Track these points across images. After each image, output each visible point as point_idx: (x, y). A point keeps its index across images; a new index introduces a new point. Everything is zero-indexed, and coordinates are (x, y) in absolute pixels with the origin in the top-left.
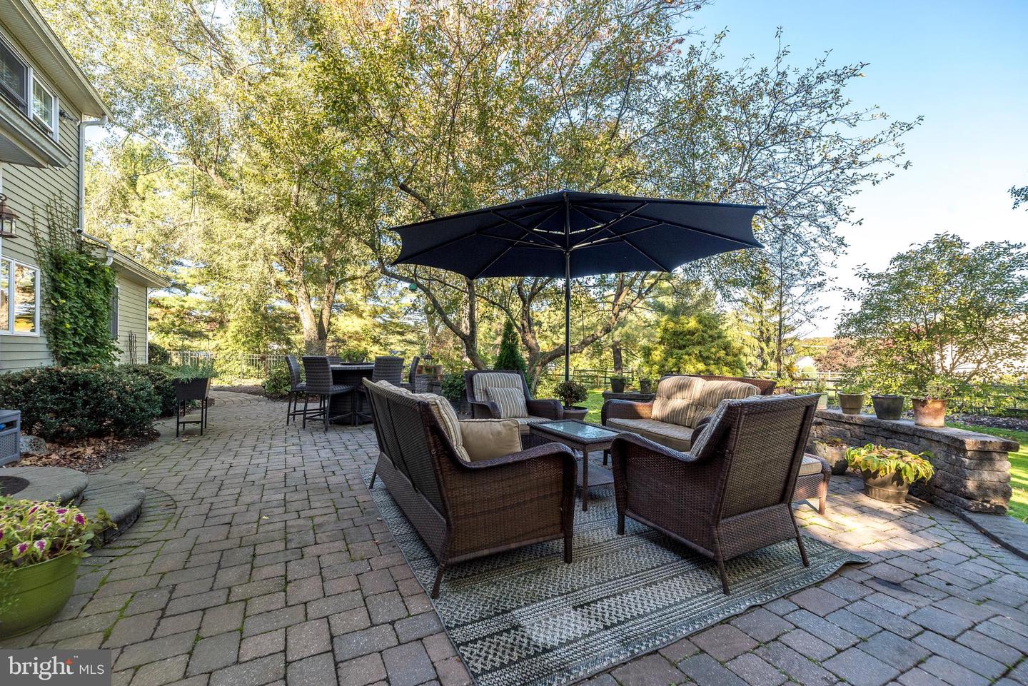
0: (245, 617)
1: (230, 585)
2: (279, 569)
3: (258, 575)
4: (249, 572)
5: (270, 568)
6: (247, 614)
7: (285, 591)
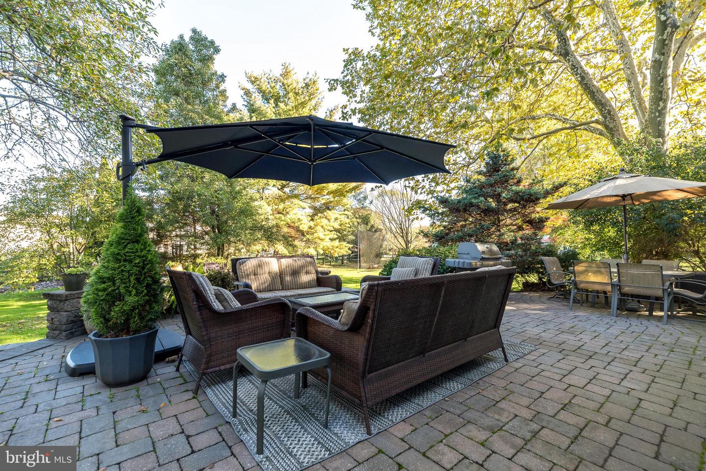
0: (603, 404)
1: (606, 428)
2: (562, 415)
3: (581, 422)
4: (587, 428)
5: (569, 421)
6: (600, 405)
7: (570, 402)
